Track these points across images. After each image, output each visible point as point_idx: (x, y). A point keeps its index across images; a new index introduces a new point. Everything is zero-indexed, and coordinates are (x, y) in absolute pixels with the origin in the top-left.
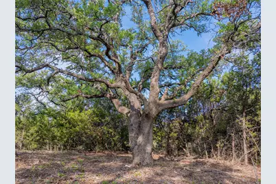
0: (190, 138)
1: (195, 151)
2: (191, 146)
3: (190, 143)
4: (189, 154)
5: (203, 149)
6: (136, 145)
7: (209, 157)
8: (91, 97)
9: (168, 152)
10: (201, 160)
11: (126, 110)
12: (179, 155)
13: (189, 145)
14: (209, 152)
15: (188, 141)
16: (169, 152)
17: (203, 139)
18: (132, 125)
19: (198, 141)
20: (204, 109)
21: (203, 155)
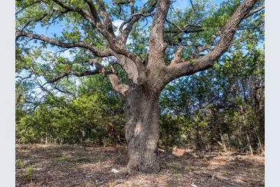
0: (226, 129)
1: (233, 144)
2: (227, 138)
3: (226, 135)
4: (225, 149)
5: (245, 143)
6: (133, 136)
7: (255, 153)
8: (82, 75)
9: (198, 145)
10: (243, 157)
11: (124, 89)
12: (212, 150)
13: (224, 137)
14: (255, 147)
15: (225, 132)
16: (200, 146)
17: (244, 128)
18: (129, 107)
19: (238, 132)
20: (245, 91)
21: (244, 150)
